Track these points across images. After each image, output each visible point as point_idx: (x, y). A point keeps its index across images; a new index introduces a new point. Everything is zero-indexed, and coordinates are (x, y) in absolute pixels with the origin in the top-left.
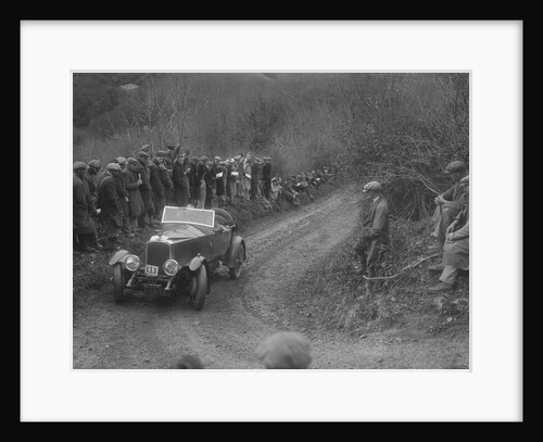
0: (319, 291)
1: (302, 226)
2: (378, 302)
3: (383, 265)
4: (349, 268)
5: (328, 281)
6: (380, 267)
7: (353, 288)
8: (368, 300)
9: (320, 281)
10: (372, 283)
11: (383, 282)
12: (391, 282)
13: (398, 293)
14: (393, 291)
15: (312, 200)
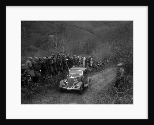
0: (103, 96)
1: (99, 77)
2: (121, 100)
3: (122, 88)
4: (112, 89)
5: (106, 93)
6: (121, 89)
7: (114, 95)
8: (117, 99)
9: (104, 93)
10: (119, 94)
11: (122, 93)
12: (125, 94)
13: (127, 97)
14: (125, 96)
15: (103, 69)
